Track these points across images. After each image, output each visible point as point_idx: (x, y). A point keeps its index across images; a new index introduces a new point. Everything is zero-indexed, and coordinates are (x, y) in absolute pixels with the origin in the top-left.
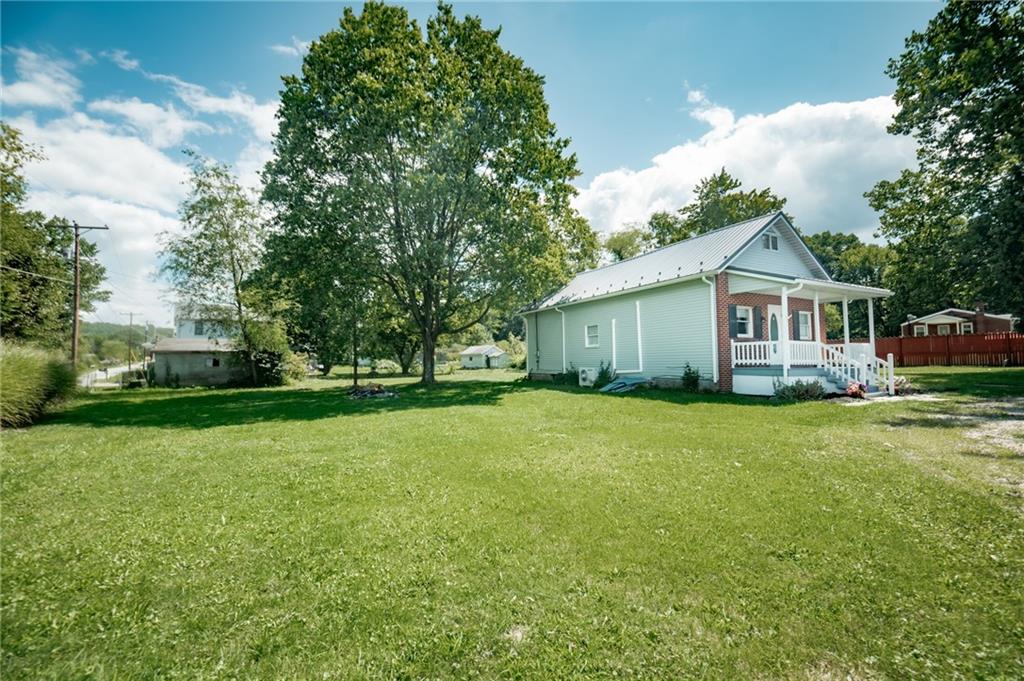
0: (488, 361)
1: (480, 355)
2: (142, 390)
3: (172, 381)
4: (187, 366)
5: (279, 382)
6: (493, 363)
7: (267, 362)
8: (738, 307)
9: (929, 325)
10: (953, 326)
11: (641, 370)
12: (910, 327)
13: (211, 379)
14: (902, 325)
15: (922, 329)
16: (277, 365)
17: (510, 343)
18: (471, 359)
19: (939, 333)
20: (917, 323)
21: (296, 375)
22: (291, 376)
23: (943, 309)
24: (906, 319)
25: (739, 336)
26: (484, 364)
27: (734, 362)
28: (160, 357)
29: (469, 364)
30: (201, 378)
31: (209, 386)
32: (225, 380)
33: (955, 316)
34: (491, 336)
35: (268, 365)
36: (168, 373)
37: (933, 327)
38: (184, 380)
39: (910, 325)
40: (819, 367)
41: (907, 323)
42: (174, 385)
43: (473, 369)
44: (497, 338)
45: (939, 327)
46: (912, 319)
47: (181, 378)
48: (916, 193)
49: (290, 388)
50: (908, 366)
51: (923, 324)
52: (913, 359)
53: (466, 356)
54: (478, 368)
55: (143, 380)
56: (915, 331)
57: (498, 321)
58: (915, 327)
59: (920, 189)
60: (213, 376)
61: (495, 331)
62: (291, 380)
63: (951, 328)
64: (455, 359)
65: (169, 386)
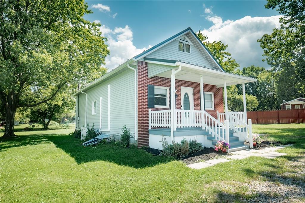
8: (155, 87)
9: (291, 105)
10: (301, 105)
11: (109, 130)
12: (284, 106)
14: (281, 105)
15: (289, 106)
19: (296, 108)
20: (287, 104)
23: (297, 98)
24: (282, 102)
25: (156, 106)
27: (151, 125)
33: (302, 101)
37: (293, 106)
39: (284, 104)
40: (204, 128)
41: (283, 104)
45: (295, 105)
46: (285, 102)
48: (280, 40)
50: (281, 123)
51: (289, 104)
52: (284, 120)
56: (286, 108)
58: (286, 106)
59: (282, 38)
63: (300, 106)
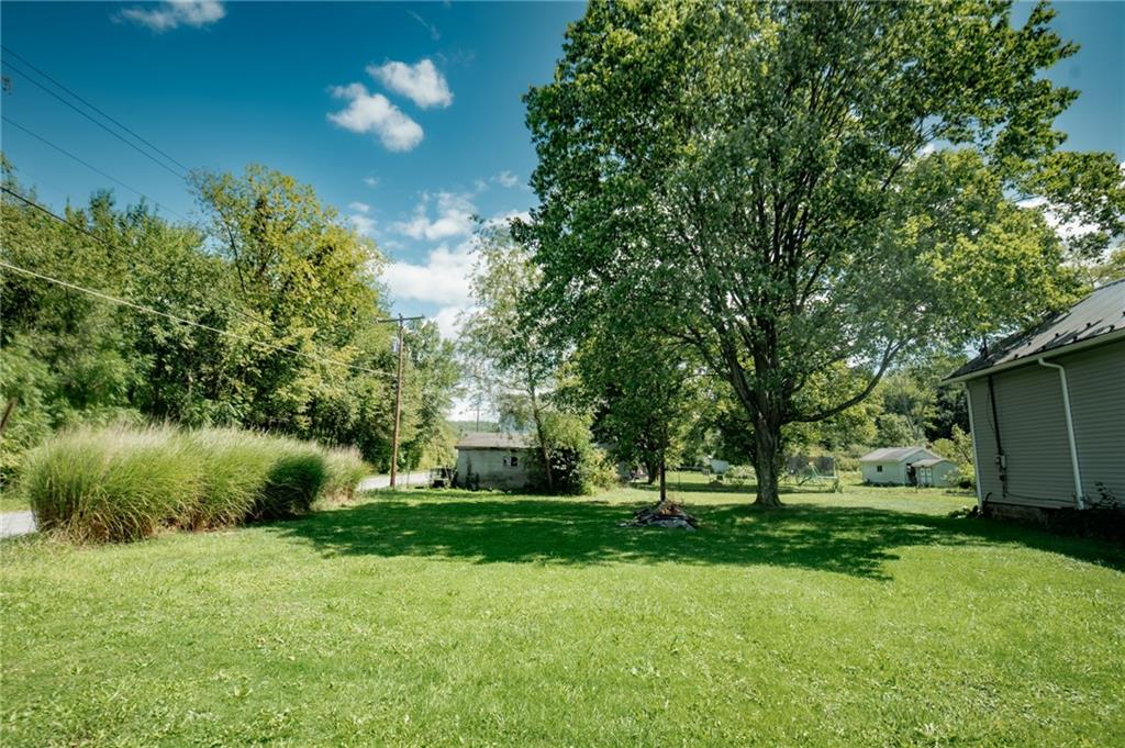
0: (912, 473)
1: (894, 463)
2: (444, 491)
3: (471, 482)
4: (486, 464)
5: (577, 489)
6: (922, 477)
7: (562, 463)
13: (509, 482)
16: (574, 467)
17: (957, 443)
18: (880, 469)
21: (602, 483)
22: (595, 483)
26: (903, 477)
28: (464, 453)
29: (878, 476)
30: (499, 481)
31: (505, 491)
32: (521, 484)
34: (921, 432)
35: (564, 467)
36: (469, 474)
38: (484, 481)
42: (474, 486)
43: (885, 485)
44: (932, 436)
47: (481, 479)
49: (592, 499)
53: (870, 463)
54: (894, 485)
55: (446, 480)
57: (934, 409)
60: (511, 478)
61: (930, 425)
62: (593, 489)
64: (855, 469)
65: (469, 488)
